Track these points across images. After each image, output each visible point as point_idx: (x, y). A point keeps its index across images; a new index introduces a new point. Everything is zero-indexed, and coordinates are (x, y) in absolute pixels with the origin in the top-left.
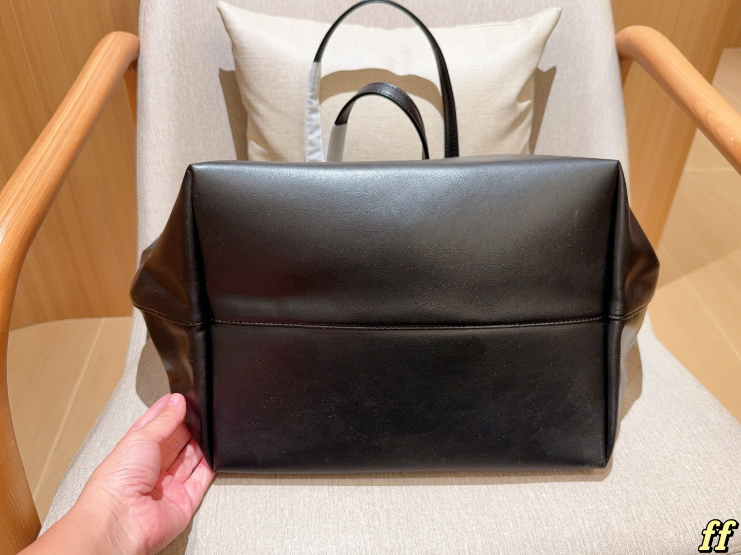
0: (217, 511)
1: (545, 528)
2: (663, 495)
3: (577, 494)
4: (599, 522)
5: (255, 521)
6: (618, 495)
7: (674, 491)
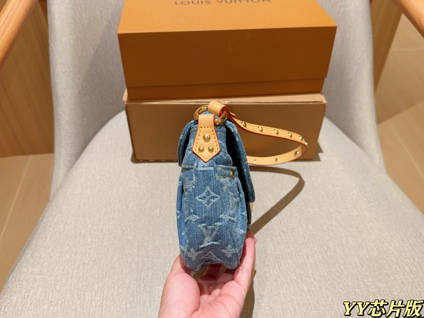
1: (313, 312)
2: (390, 288)
3: (335, 288)
5: (126, 309)
6: (361, 289)
7: (397, 285)
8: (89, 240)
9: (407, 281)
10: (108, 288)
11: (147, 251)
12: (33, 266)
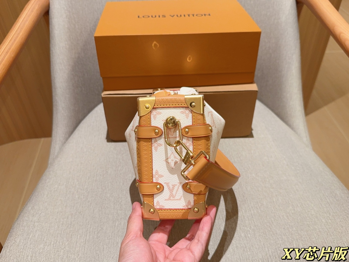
8: (77, 197)
9: (323, 230)
10: (90, 232)
11: (121, 205)
12: (33, 216)
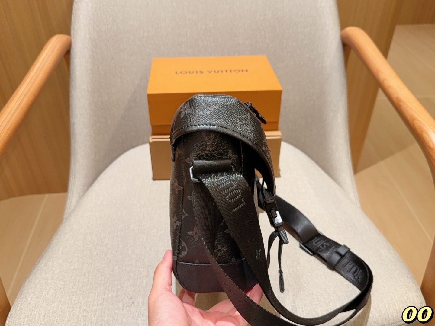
0: (103, 303)
4: (311, 310)
6: (323, 296)
11: (143, 263)
